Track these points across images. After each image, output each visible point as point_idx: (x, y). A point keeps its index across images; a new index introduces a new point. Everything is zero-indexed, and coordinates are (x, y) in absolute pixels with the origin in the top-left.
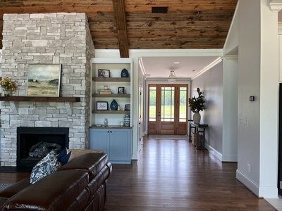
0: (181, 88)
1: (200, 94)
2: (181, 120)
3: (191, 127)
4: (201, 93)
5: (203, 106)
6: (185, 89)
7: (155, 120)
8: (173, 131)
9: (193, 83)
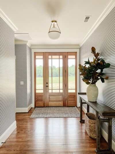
0: (69, 57)
1: (96, 55)
2: (70, 91)
3: (82, 103)
4: (98, 54)
5: (101, 74)
6: (74, 57)
7: (42, 91)
8: (61, 103)
9: (82, 51)
